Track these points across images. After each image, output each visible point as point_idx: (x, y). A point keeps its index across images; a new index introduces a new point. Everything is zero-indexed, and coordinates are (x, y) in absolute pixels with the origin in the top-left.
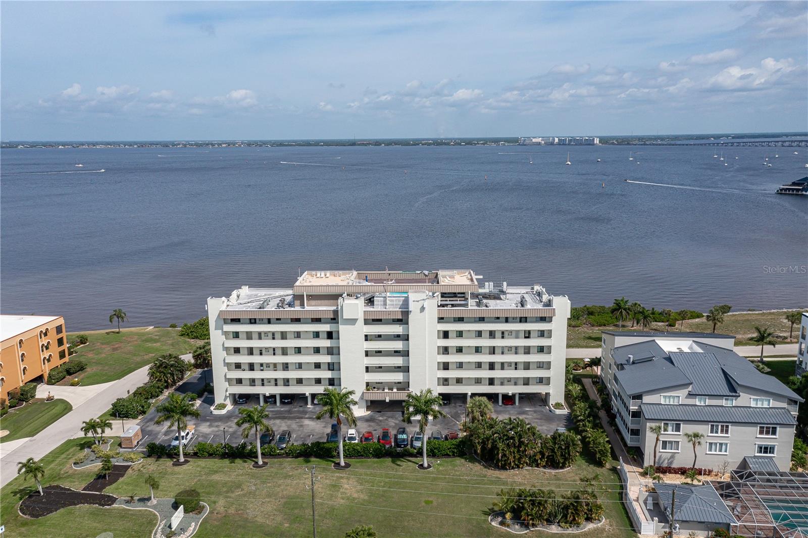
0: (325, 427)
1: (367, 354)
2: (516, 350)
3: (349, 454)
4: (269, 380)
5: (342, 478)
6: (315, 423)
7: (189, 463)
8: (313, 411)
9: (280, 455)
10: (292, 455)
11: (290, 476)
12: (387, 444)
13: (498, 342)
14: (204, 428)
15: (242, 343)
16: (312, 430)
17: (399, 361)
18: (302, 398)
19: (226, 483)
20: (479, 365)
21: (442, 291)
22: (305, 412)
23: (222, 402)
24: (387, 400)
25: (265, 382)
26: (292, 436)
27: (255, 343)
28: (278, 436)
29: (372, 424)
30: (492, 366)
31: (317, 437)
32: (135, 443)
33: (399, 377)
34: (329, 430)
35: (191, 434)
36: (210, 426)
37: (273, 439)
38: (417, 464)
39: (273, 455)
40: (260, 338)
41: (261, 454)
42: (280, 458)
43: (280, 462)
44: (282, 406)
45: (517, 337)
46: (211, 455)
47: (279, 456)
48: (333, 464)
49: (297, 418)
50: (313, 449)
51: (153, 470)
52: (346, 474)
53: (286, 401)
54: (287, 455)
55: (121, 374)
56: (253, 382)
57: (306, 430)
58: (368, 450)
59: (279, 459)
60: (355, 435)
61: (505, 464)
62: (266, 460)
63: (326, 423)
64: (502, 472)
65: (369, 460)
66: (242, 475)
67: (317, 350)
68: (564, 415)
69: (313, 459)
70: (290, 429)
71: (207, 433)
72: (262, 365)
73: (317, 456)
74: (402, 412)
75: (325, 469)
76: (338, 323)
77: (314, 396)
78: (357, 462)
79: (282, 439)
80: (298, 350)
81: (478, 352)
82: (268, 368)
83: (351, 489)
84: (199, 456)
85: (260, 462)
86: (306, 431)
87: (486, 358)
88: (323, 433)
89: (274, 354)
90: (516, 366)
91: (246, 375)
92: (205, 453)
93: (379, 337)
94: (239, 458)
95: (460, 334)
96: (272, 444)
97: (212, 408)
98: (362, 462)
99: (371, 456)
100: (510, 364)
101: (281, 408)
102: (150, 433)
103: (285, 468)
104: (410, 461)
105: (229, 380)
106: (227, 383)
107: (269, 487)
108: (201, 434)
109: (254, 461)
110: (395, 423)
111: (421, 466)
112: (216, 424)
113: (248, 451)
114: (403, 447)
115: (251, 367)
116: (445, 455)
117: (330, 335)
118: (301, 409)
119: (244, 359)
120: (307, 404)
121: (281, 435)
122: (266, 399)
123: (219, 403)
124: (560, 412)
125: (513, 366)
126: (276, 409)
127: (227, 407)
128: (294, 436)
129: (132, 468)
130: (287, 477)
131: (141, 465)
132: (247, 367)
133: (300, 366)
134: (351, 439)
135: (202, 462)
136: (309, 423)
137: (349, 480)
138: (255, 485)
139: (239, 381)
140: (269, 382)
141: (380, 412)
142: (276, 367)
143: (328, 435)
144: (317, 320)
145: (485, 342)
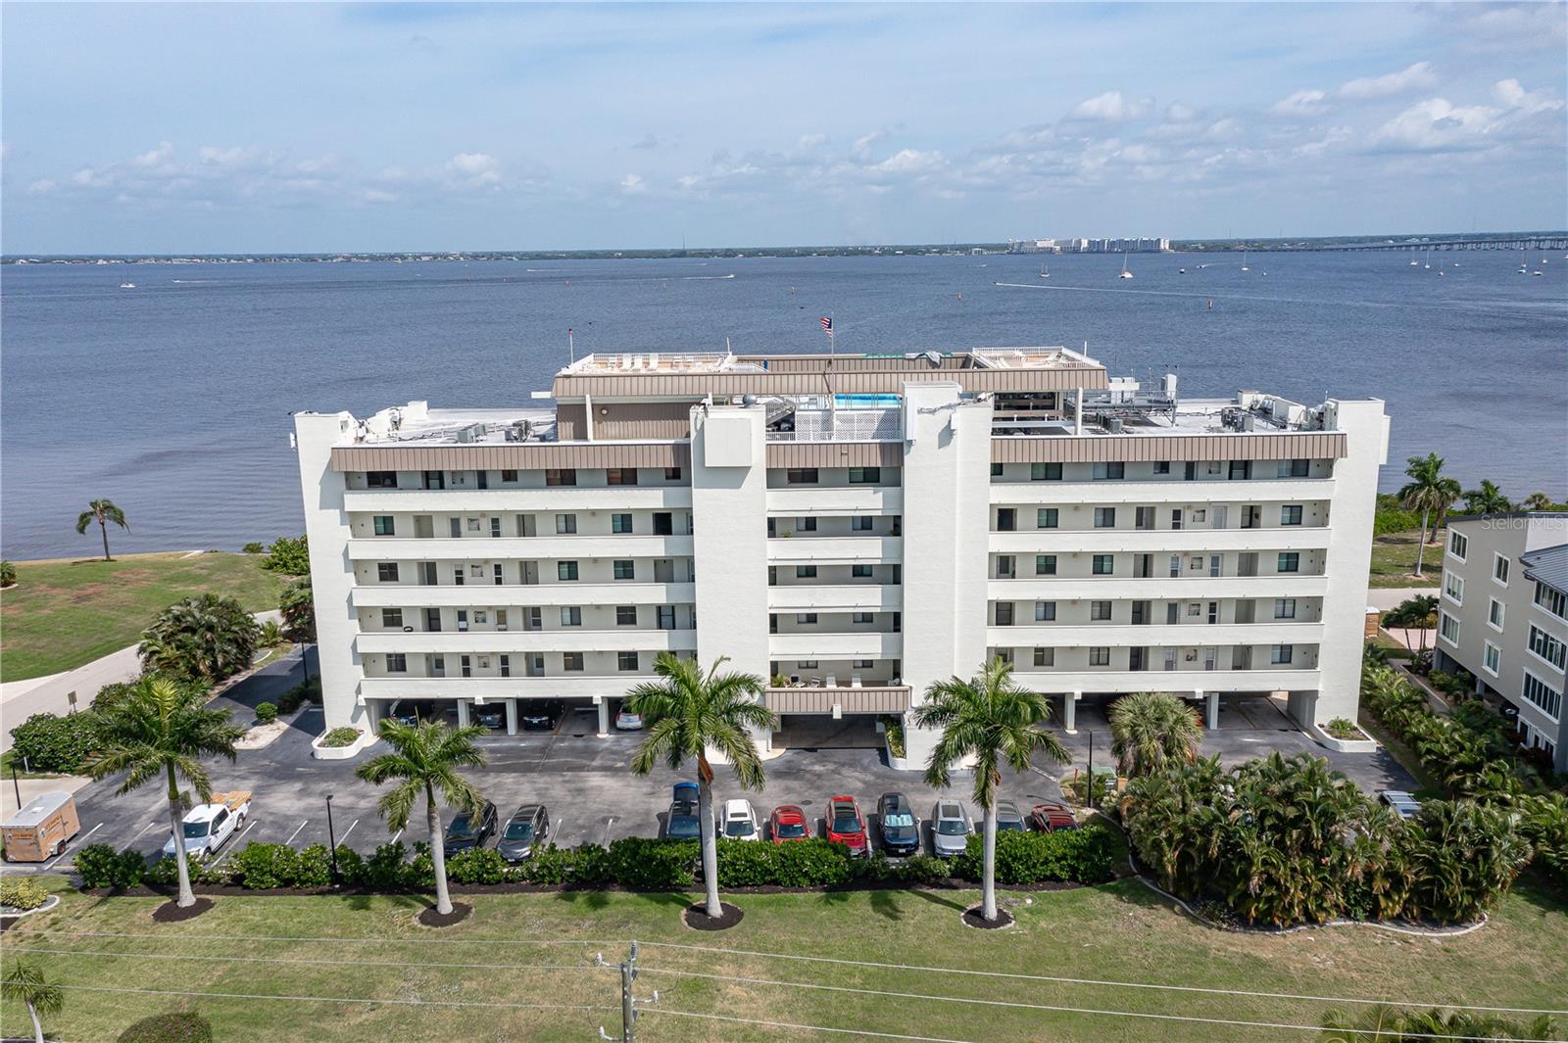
0: (652, 793)
1: (775, 577)
2: (1215, 563)
3: (736, 879)
4: (484, 660)
5: (717, 958)
6: (620, 784)
7: (209, 912)
8: (615, 748)
9: (512, 881)
10: (550, 883)
11: (541, 955)
12: (854, 843)
13: (1160, 541)
14: (282, 800)
15: (403, 549)
16: (612, 804)
17: (869, 598)
18: (579, 711)
19: (322, 982)
20: (1103, 611)
21: (997, 390)
22: (592, 753)
23: (348, 724)
24: (837, 715)
25: (474, 665)
26: (550, 820)
27: (440, 549)
28: (509, 821)
29: (795, 784)
30: (1140, 612)
31: (629, 824)
32: (52, 846)
33: (870, 646)
34: (665, 803)
35: (233, 817)
36: (303, 793)
37: (490, 832)
38: (961, 908)
39: (489, 883)
40: (456, 533)
41: (449, 879)
42: (509, 891)
43: (510, 905)
44: (523, 734)
45: (1220, 524)
46: (289, 883)
47: (508, 884)
48: (684, 911)
49: (568, 770)
50: (619, 860)
51: (83, 938)
52: (729, 944)
53: (535, 721)
54: (536, 881)
55: (79, 658)
56: (436, 665)
57: (595, 805)
58: (796, 865)
59: (508, 896)
60: (748, 818)
61: (1269, 912)
62: (464, 899)
63: (655, 781)
64: (1258, 936)
65: (800, 896)
66: (381, 951)
67: (625, 570)
68: (1370, 755)
69: (617, 895)
70: (542, 802)
71: (289, 813)
72: (462, 615)
73: (630, 886)
74: (878, 749)
75: (658, 929)
76: (690, 485)
77: (616, 706)
78: (762, 904)
79: (519, 831)
80: (570, 570)
81: (1102, 572)
82: (480, 624)
83: (752, 1000)
84: (247, 887)
85: (446, 906)
86: (595, 807)
87: (1123, 588)
88: (648, 813)
89: (499, 581)
90: (1213, 611)
91: (416, 643)
92: (267, 877)
93: (810, 525)
94: (382, 893)
95: (1050, 518)
96: (488, 848)
97: (316, 742)
98: (779, 902)
99: (805, 882)
100: (1194, 606)
101: (521, 740)
102: (112, 816)
103: (525, 924)
104: (937, 900)
105: (366, 660)
106: (360, 667)
107: (470, 995)
108: (271, 818)
109: (425, 902)
110: (865, 782)
111: (977, 916)
112: (323, 786)
113: (407, 870)
114: (902, 855)
115: (432, 620)
116: (1046, 878)
117: (662, 523)
118: (579, 743)
119: (409, 596)
120: (595, 728)
121: (514, 819)
122: (478, 712)
123: (338, 727)
124: (1353, 746)
125: (1205, 611)
126: (506, 744)
127: (360, 738)
128: (557, 820)
129: (15, 929)
130: (531, 955)
131: (48, 920)
132: (418, 621)
133: (575, 617)
134: (737, 828)
135: (254, 909)
136: (603, 784)
137: (741, 966)
138: (421, 988)
139: (398, 663)
140: (485, 665)
141: (813, 750)
142: (505, 623)
143: (661, 816)
144: (626, 478)
145: (1125, 541)
